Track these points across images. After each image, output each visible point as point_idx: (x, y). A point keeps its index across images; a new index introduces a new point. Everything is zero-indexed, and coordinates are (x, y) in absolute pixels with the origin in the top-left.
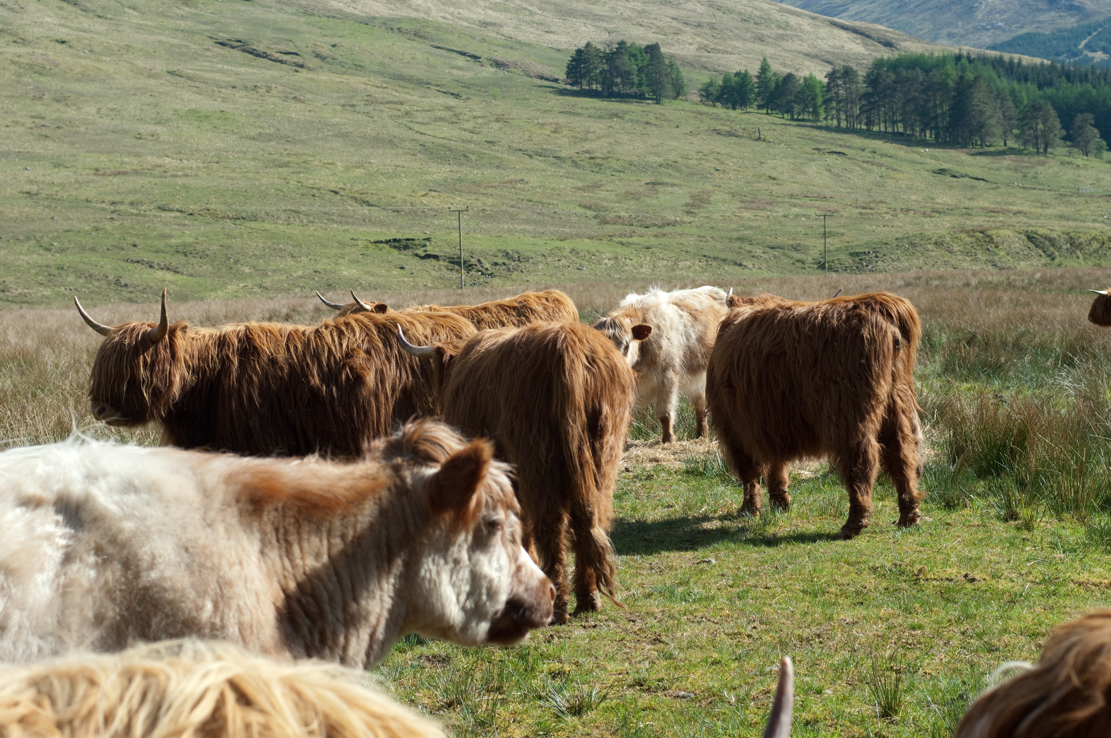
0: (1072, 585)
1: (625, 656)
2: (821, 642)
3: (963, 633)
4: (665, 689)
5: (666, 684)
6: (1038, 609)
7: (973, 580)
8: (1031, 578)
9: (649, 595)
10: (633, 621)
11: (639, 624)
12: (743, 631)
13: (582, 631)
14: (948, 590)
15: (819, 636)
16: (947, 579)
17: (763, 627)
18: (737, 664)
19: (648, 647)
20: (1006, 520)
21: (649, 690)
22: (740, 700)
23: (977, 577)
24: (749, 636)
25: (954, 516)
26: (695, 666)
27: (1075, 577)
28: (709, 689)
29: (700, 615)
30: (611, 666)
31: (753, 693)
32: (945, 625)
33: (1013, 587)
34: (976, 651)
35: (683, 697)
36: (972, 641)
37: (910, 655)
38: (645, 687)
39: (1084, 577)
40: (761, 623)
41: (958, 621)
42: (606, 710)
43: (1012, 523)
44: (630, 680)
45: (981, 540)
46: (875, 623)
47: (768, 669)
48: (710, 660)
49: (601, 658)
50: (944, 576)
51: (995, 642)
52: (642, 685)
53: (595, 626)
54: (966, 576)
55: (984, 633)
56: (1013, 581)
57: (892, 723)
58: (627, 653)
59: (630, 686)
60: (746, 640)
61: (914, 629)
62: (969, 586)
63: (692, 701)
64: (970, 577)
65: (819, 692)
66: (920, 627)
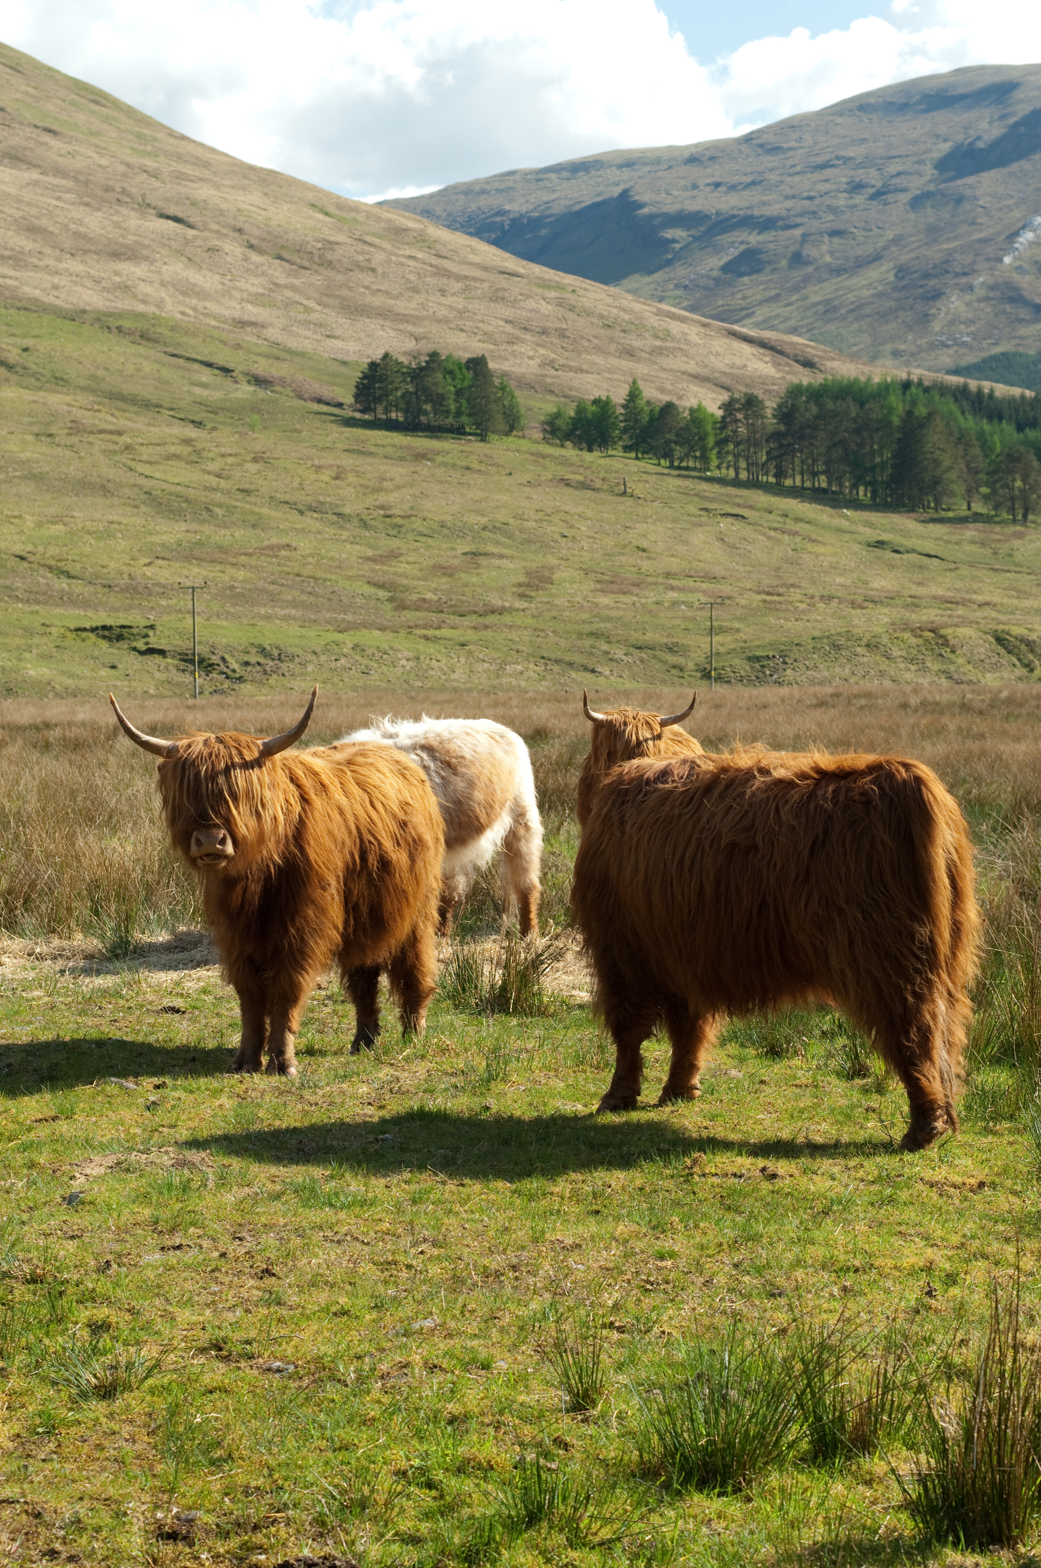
0: (920, 1186)
1: (210, 1298)
2: (517, 1278)
3: (736, 1266)
4: (251, 1357)
5: (254, 1348)
6: (861, 1227)
7: (774, 1176)
8: (861, 1174)
9: (277, 1197)
10: (240, 1239)
11: (249, 1245)
12: (401, 1258)
13: (158, 1256)
14: (732, 1192)
15: (514, 1268)
16: (735, 1175)
17: (436, 1252)
18: (374, 1315)
19: (252, 1282)
20: (850, 1077)
21: (227, 1359)
22: (361, 1379)
23: (781, 1172)
24: (409, 1267)
25: (776, 1068)
26: (308, 1318)
27: (928, 1174)
28: (318, 1359)
29: (344, 1230)
30: (185, 1316)
31: (384, 1367)
32: (711, 1252)
33: (831, 1189)
34: (748, 1297)
35: (279, 1371)
36: (746, 1279)
37: (647, 1302)
38: (224, 1353)
39: (939, 1175)
40: (435, 1244)
41: (734, 1245)
42: (152, 1391)
43: (858, 1082)
44: (204, 1339)
45: (801, 1111)
46: (607, 1249)
47: (416, 1326)
48: (334, 1309)
49: (174, 1302)
50: (731, 1169)
51: (781, 1281)
52: (221, 1349)
53: (179, 1247)
54: (763, 1170)
55: (768, 1266)
56: (834, 1179)
57: (585, 1420)
58: (215, 1294)
59: (203, 1350)
60: (404, 1274)
61: (662, 1258)
62: (766, 1186)
63: (290, 1378)
64: (770, 1171)
65: (486, 1367)
66: (672, 1255)
